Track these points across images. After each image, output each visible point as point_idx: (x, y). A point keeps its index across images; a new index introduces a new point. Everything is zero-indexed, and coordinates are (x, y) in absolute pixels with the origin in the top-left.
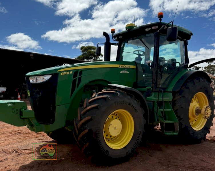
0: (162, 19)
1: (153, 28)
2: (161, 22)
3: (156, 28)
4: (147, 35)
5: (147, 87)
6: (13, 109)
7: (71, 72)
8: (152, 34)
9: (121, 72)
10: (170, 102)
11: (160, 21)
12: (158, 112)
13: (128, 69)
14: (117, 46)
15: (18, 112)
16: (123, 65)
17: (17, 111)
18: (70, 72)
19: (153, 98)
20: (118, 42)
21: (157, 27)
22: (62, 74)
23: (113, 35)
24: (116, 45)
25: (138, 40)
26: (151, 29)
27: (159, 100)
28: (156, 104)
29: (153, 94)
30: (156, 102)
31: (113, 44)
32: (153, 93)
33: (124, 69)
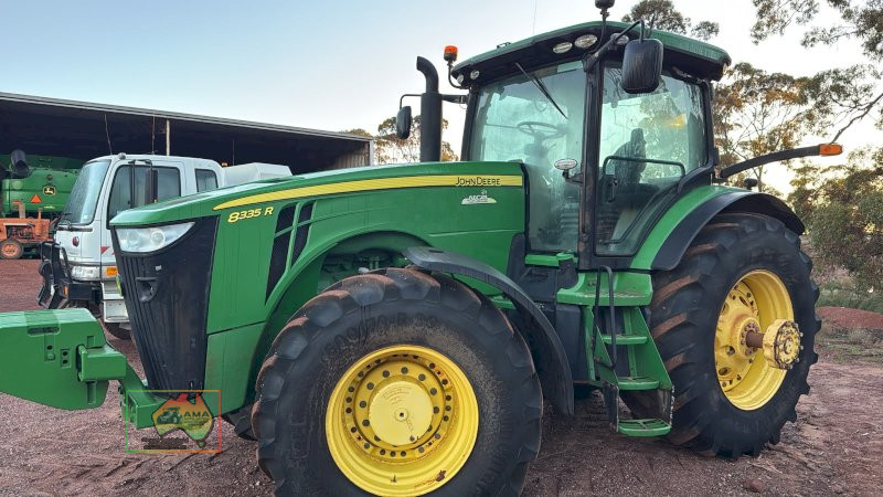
0: (609, 10)
1: (580, 43)
2: (607, 19)
3: (590, 41)
4: (562, 68)
5: (559, 255)
6: (50, 348)
7: (269, 210)
8: (579, 65)
9: (465, 202)
10: (642, 308)
11: (604, 18)
12: (598, 347)
13: (492, 191)
14: (465, 106)
15: (71, 357)
16: (474, 177)
17: (65, 354)
18: (263, 211)
19: (580, 295)
20: (465, 92)
21: (594, 39)
22: (233, 218)
23: (450, 67)
24: (460, 102)
25: (531, 84)
26: (574, 45)
27: (600, 304)
28: (590, 316)
29: (582, 278)
30: (591, 308)
31: (451, 99)
32: (579, 274)
33: (475, 190)
